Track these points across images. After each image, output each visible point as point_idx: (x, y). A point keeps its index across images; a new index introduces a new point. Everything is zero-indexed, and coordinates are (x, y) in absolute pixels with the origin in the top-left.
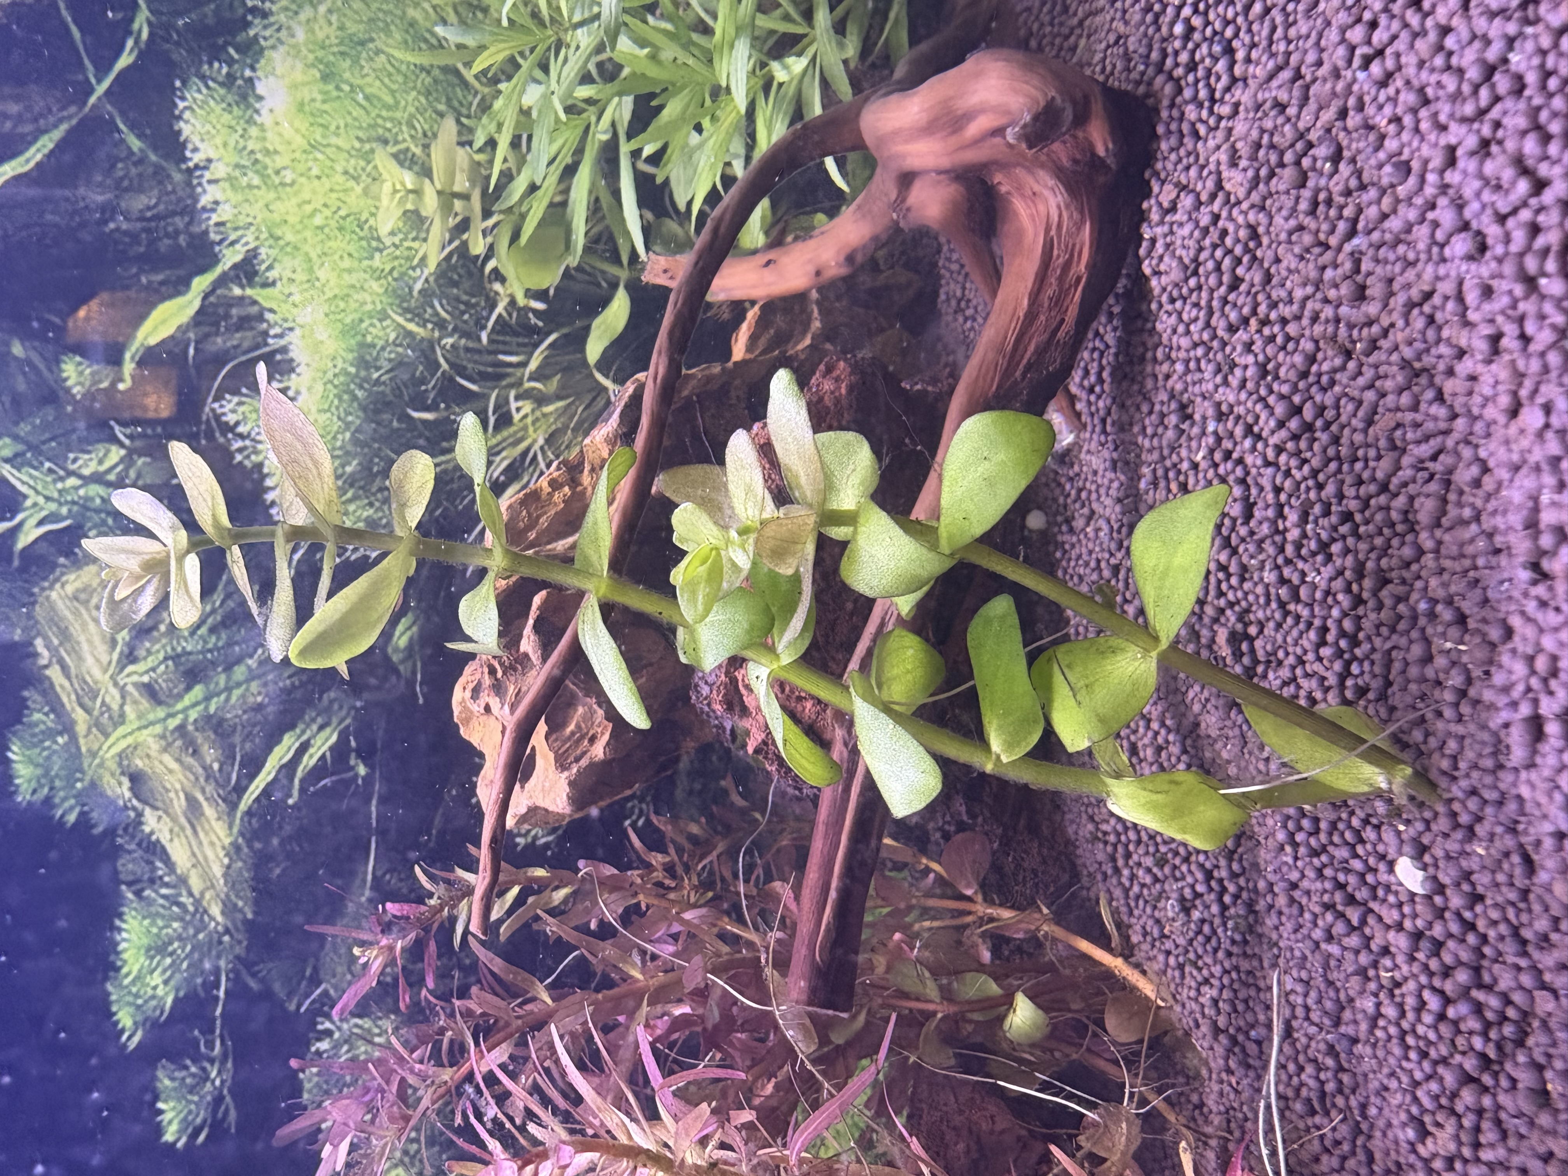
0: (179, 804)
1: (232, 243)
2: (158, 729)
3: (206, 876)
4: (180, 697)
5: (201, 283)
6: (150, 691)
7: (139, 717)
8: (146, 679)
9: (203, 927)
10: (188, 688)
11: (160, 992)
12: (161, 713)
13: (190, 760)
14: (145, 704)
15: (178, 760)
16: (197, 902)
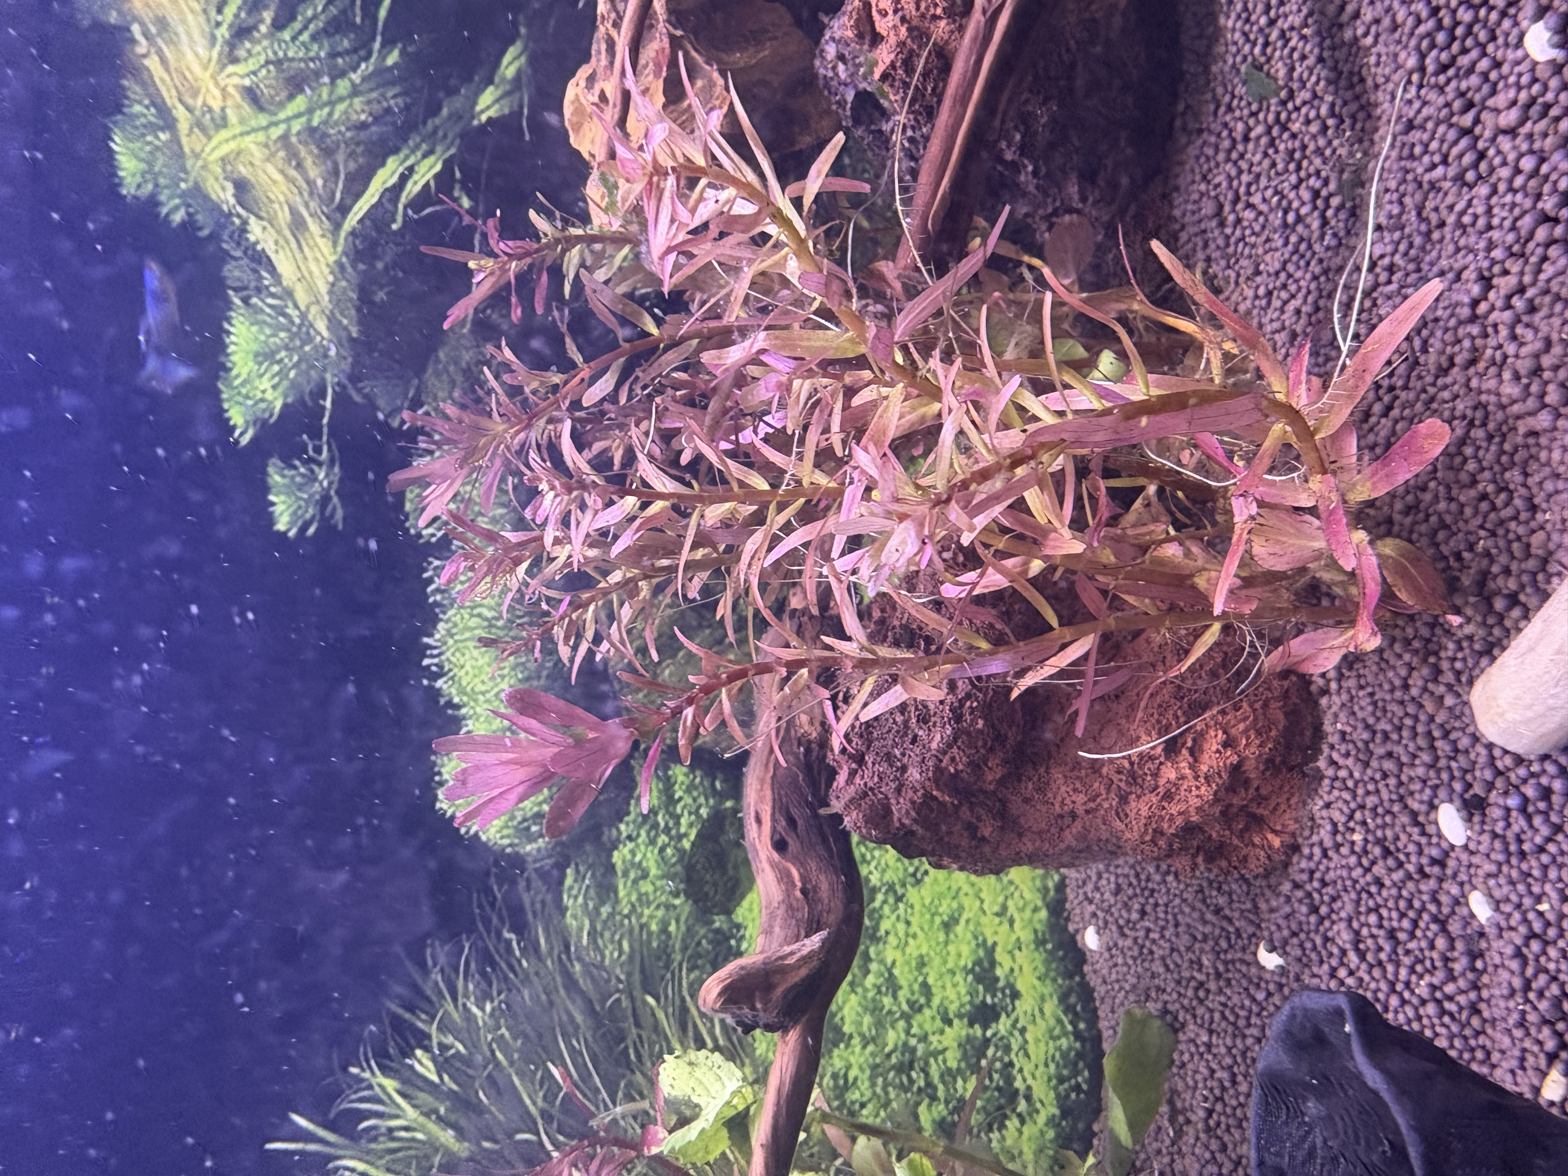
0: (284, 216)
2: (261, 137)
3: (311, 289)
4: (282, 105)
6: (252, 95)
7: (242, 121)
8: (247, 82)
9: (309, 340)
10: (291, 97)
11: (269, 395)
12: (263, 120)
13: (293, 173)
14: (247, 109)
15: (282, 172)
16: (303, 316)
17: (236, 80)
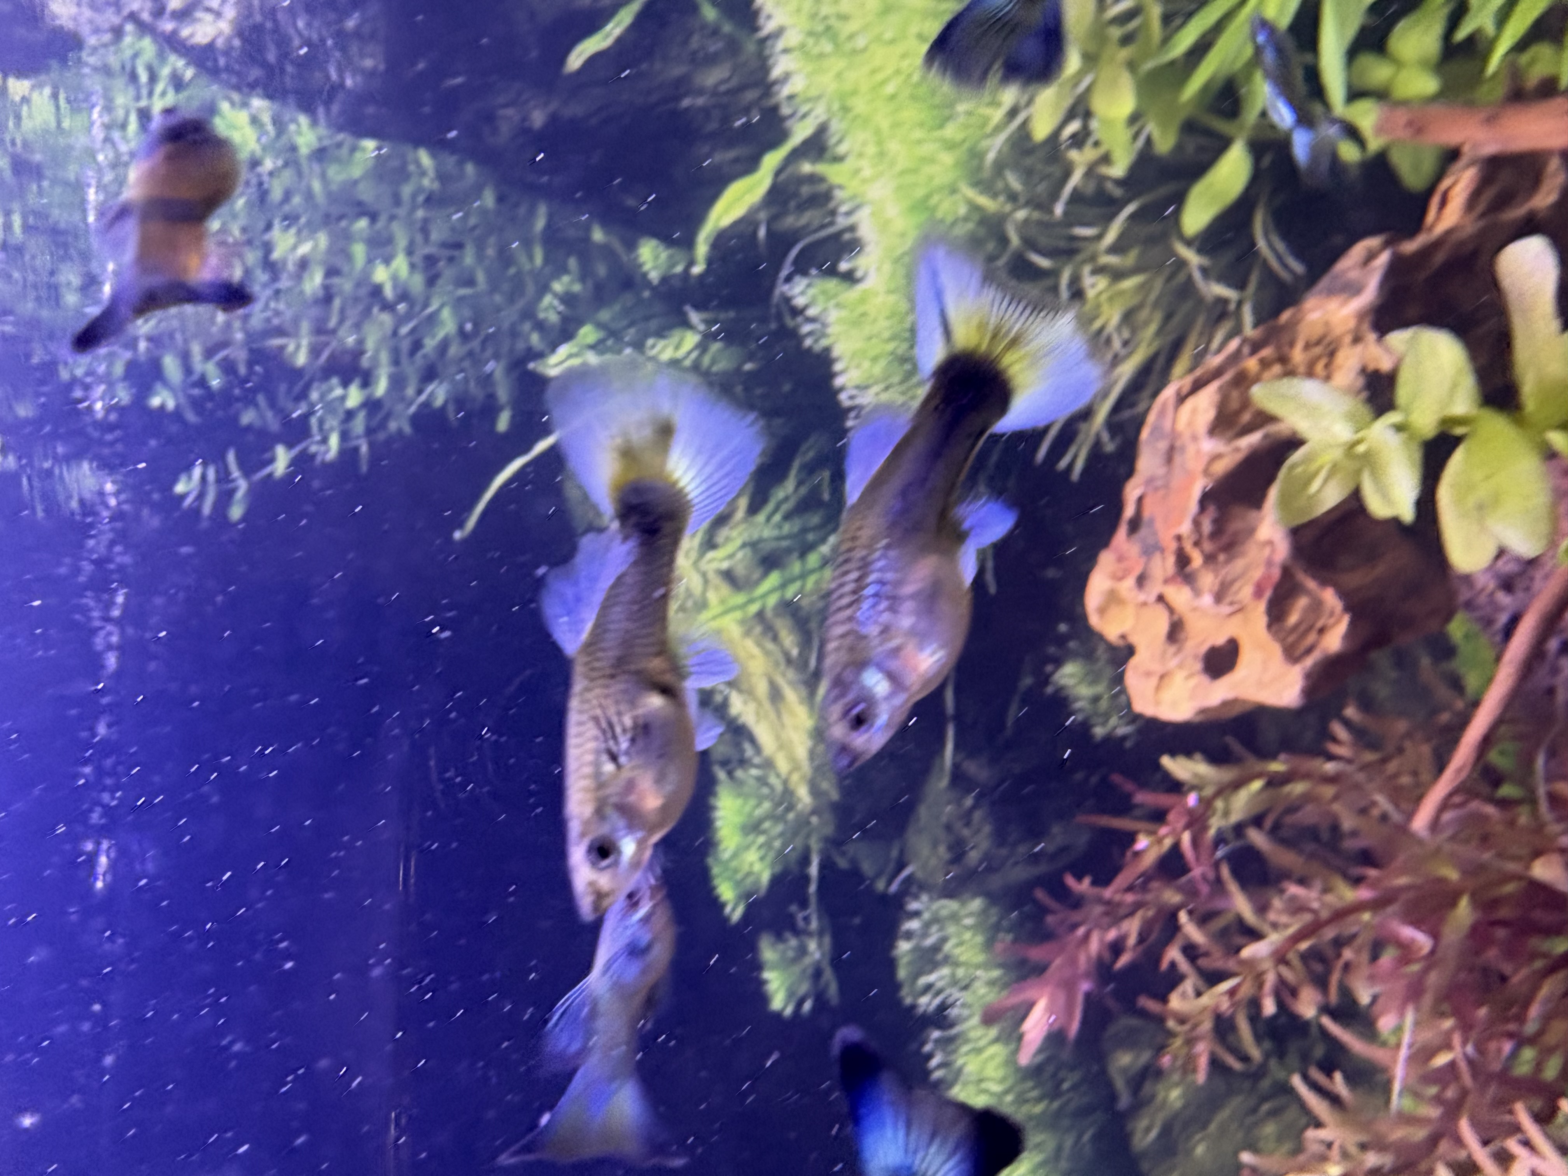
1: (804, 116)
4: (758, 583)
5: (772, 160)
17: (715, 565)
